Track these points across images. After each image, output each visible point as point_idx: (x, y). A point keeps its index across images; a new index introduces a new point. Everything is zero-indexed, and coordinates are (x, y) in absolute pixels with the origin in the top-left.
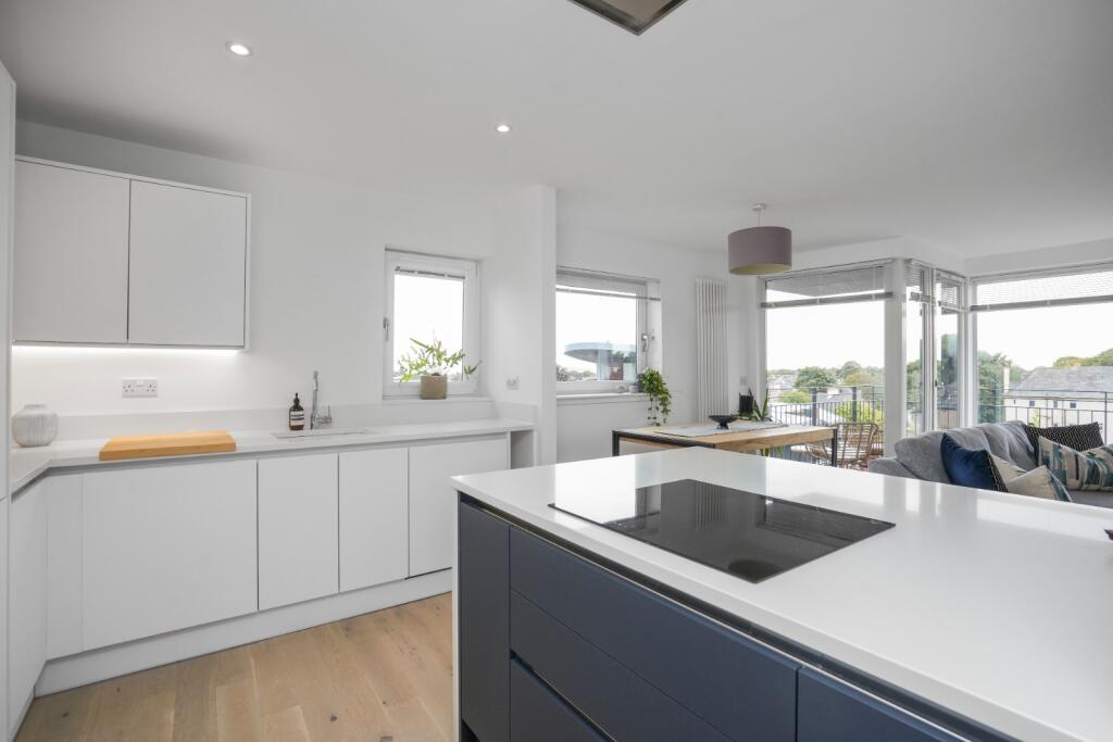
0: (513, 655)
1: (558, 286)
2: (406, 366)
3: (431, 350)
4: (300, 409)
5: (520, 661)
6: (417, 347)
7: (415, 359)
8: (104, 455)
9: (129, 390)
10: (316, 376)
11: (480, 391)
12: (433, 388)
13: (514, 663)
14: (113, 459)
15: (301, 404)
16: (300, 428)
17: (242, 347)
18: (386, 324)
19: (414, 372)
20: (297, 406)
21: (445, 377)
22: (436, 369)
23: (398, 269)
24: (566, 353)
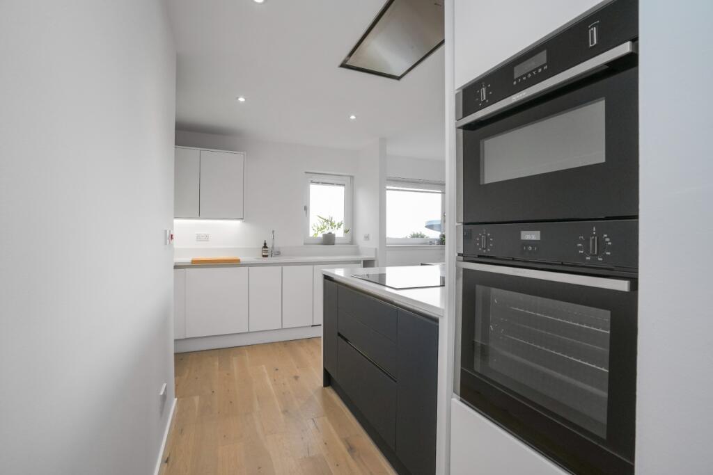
0: (339, 335)
1: (388, 187)
2: (316, 229)
3: (327, 221)
4: (267, 248)
5: (342, 337)
6: (321, 220)
7: (320, 226)
8: (193, 262)
9: (199, 238)
10: (273, 232)
11: (352, 242)
12: (329, 240)
13: (339, 338)
14: (197, 264)
15: (267, 245)
16: (266, 256)
17: (242, 219)
18: (306, 208)
19: (320, 232)
20: (265, 246)
21: (334, 235)
22: (330, 230)
23: (312, 182)
24: (426, 227)
